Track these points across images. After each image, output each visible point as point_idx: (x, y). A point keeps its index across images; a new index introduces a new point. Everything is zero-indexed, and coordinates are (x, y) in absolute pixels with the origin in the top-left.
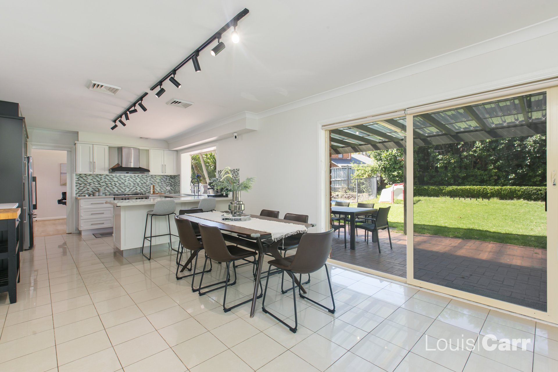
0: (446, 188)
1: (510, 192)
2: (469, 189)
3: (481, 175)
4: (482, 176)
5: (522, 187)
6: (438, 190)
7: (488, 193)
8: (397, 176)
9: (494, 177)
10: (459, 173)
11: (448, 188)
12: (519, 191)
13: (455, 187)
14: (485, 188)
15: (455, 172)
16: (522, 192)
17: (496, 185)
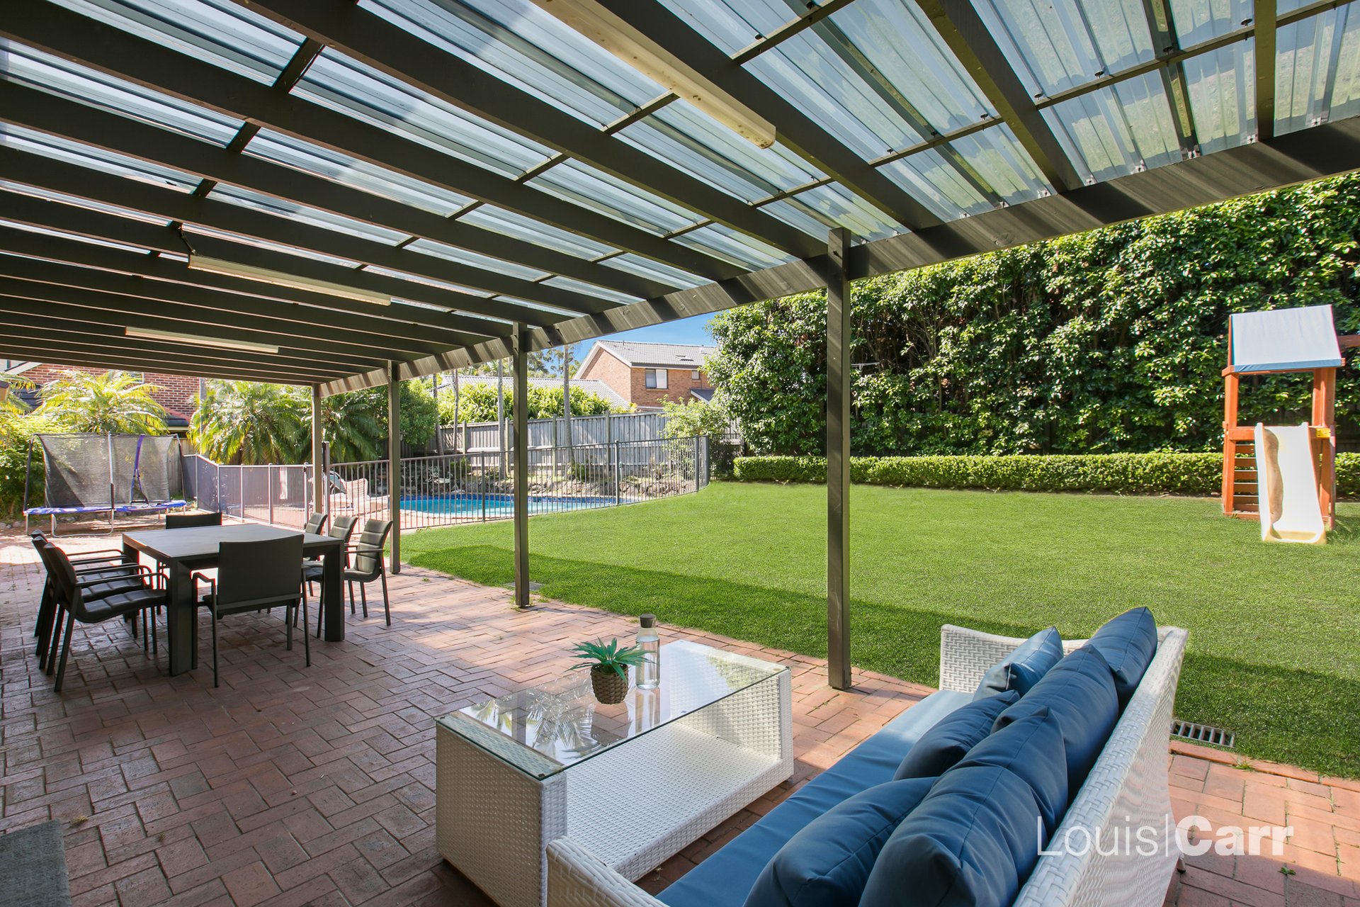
0: (876, 461)
1: (1017, 470)
2: (926, 464)
3: (957, 425)
4: (959, 428)
5: (1043, 457)
6: (858, 468)
7: (969, 475)
8: (766, 433)
9: (986, 432)
10: (908, 422)
11: (882, 462)
12: (1036, 466)
13: (895, 460)
14: (961, 462)
15: (900, 419)
16: (1042, 469)
17: (988, 453)
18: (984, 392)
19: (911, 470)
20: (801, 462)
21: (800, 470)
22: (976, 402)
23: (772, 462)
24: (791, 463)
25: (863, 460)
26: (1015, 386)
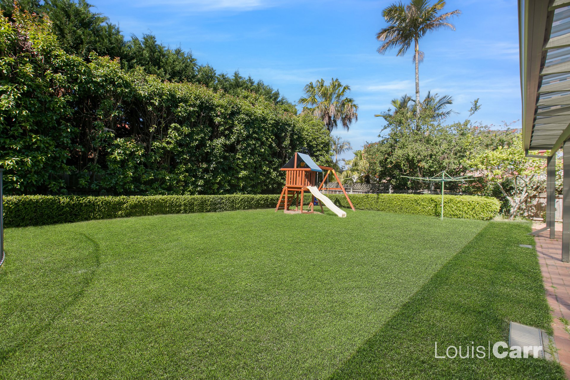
17: (183, 194)
18: (186, 162)
19: (152, 204)
20: (62, 201)
21: (60, 208)
22: (182, 167)
23: (37, 201)
24: (53, 202)
25: (117, 199)
26: (199, 162)
